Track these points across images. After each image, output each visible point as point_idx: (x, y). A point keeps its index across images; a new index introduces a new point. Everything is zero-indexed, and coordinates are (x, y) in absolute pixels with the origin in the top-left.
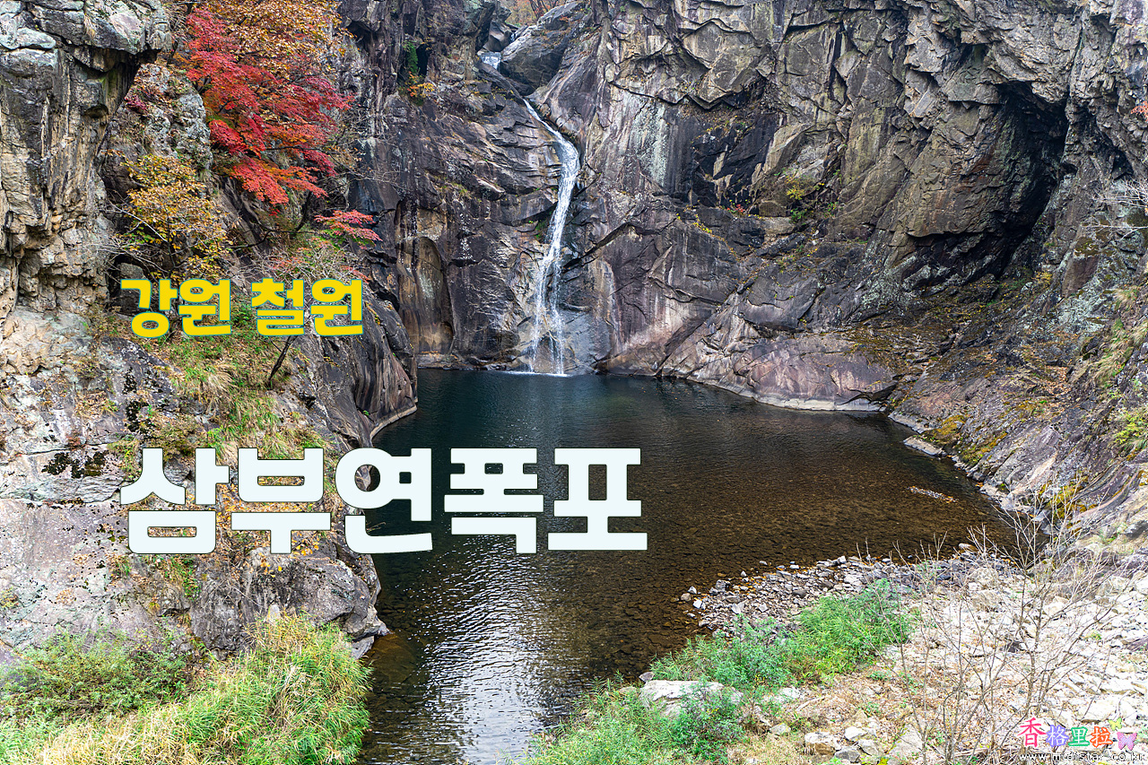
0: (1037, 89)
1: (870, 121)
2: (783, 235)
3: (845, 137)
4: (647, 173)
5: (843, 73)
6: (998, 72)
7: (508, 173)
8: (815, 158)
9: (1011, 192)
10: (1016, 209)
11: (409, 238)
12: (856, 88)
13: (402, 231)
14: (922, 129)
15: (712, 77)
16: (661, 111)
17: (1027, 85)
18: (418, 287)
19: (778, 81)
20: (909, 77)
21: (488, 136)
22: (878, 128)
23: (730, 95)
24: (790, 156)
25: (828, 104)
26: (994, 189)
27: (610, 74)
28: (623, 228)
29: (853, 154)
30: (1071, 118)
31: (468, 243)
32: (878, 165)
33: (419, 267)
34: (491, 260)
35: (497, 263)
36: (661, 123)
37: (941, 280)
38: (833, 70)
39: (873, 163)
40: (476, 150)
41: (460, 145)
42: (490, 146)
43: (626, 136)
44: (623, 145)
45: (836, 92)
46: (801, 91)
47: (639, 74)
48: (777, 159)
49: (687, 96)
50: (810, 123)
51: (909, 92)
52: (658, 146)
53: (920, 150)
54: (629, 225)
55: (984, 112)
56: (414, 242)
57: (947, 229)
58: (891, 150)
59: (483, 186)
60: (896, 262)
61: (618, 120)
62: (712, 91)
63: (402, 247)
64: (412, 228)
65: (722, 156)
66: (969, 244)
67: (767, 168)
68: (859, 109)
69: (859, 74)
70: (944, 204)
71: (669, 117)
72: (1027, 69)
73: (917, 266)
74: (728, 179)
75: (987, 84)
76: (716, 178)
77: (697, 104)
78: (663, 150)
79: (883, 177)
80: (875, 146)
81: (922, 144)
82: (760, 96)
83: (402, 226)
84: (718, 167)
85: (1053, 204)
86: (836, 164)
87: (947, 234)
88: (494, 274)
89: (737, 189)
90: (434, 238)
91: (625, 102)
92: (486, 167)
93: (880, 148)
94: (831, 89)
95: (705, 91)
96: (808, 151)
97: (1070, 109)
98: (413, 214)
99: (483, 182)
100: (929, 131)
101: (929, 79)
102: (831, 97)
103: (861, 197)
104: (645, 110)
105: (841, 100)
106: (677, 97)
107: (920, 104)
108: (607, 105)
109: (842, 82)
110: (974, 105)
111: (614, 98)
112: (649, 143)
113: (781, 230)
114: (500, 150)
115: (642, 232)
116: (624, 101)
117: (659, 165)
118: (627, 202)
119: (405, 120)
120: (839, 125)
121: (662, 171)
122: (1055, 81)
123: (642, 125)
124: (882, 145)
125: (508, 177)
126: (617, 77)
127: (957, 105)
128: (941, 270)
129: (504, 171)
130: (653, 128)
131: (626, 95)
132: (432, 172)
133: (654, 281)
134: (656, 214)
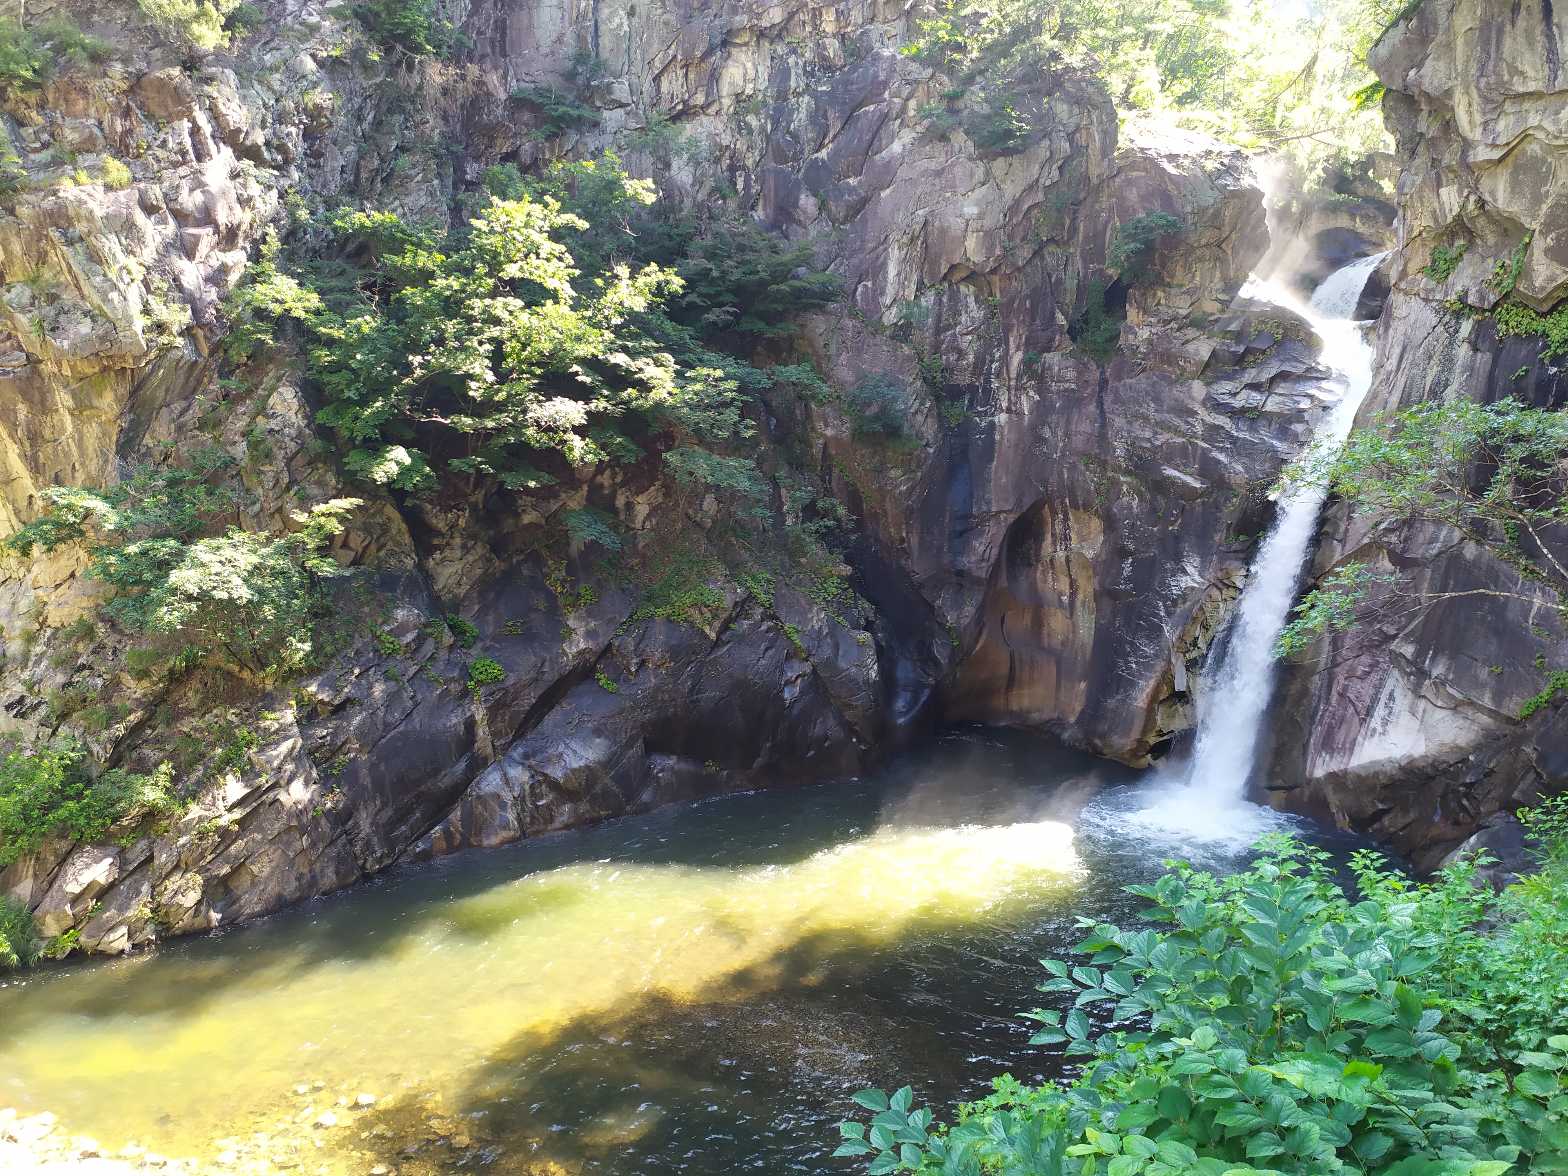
7: (1222, 457)
11: (1061, 554)
13: (1054, 543)
16: (1466, 328)
18: (1075, 626)
21: (1208, 400)
28: (1367, 552)
31: (1132, 564)
33: (1081, 597)
34: (1157, 593)
35: (1165, 598)
36: (1463, 352)
41: (1146, 418)
42: (1203, 414)
43: (1403, 380)
44: (1395, 400)
49: (1510, 292)
52: (1452, 394)
54: (1378, 545)
56: (1068, 559)
59: (1169, 477)
61: (1397, 351)
62: (1543, 276)
63: (1051, 565)
64: (1066, 538)
77: (1518, 308)
83: (1054, 535)
88: (1156, 615)
90: (1090, 554)
91: (1412, 318)
92: (1184, 447)
95: (1532, 275)
98: (1066, 519)
99: (1170, 472)
104: (1440, 329)
106: (1492, 297)
111: (1397, 313)
112: (1436, 392)
114: (1220, 420)
115: (1400, 561)
116: (1411, 316)
119: (1073, 386)
123: (1430, 358)
125: (1219, 462)
126: (1403, 274)
129: (1216, 454)
130: (1448, 362)
131: (1416, 303)
133: (1396, 658)
134: (1430, 529)
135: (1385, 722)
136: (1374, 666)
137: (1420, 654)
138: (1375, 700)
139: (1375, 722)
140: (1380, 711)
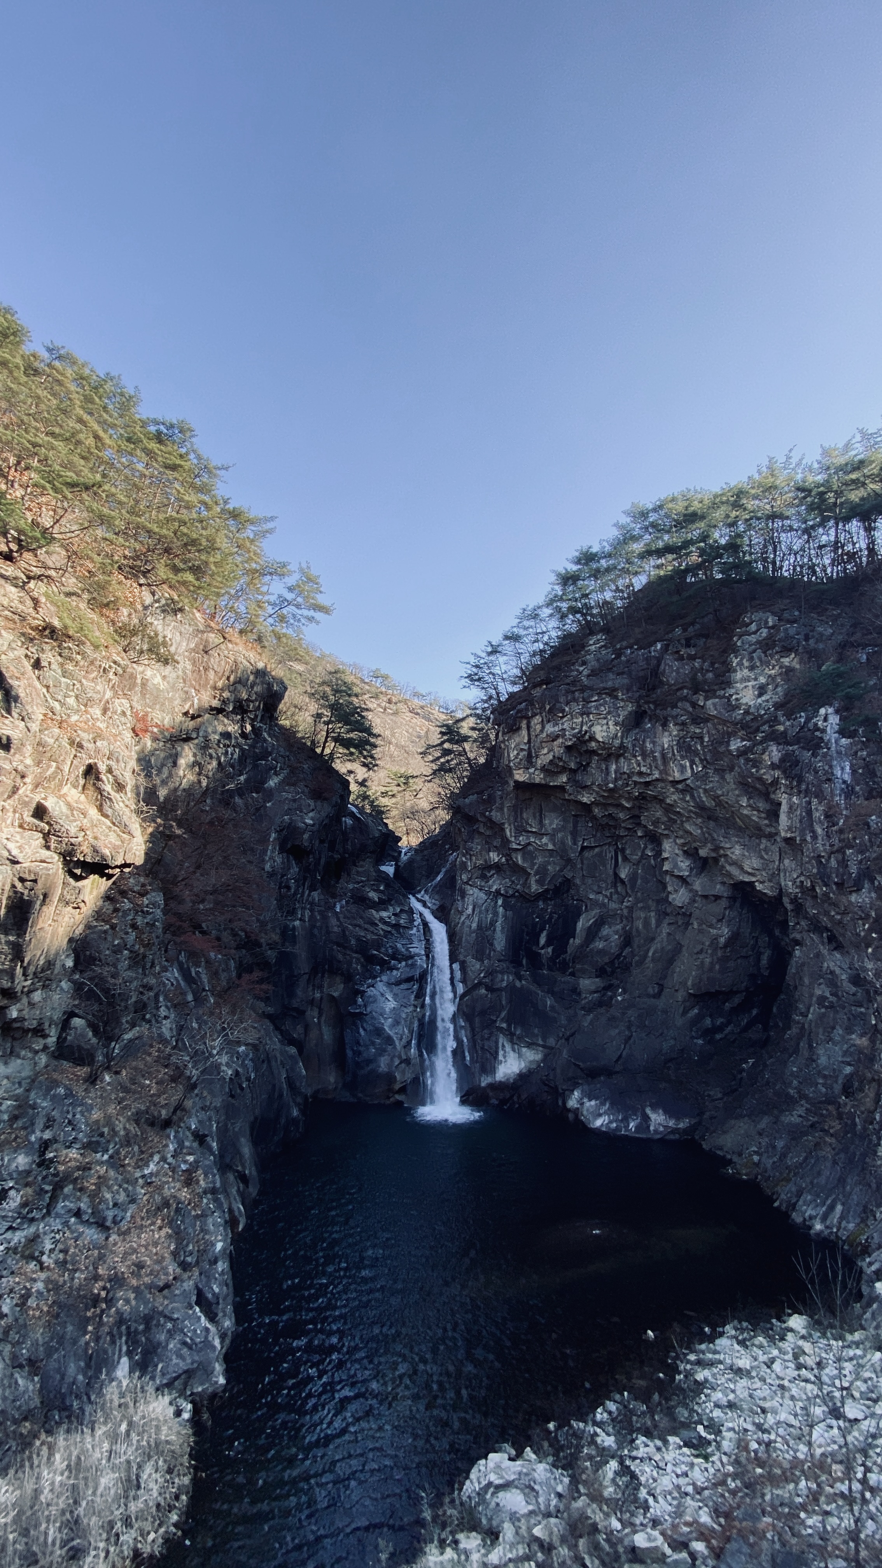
0: (759, 887)
1: (646, 908)
2: (595, 992)
3: (630, 918)
4: (492, 944)
5: (623, 876)
6: (729, 875)
8: (611, 934)
9: (759, 960)
10: (766, 973)
11: (318, 995)
12: (633, 887)
13: (313, 990)
14: (684, 914)
15: (533, 880)
16: (500, 902)
17: (751, 884)
18: (322, 1034)
19: (578, 881)
20: (668, 878)
21: (382, 919)
22: (653, 914)
23: (547, 891)
24: (592, 933)
25: (615, 897)
26: (746, 957)
27: (464, 877)
28: (476, 987)
29: (637, 930)
30: (789, 907)
31: (361, 998)
32: (659, 939)
33: (323, 1018)
34: (377, 1012)
35: (382, 1013)
36: (501, 910)
37: (720, 1029)
38: (616, 875)
39: (653, 939)
40: (372, 929)
41: (359, 926)
42: (381, 926)
43: (477, 919)
44: (474, 925)
45: (619, 889)
46: (595, 888)
47: (484, 877)
48: (584, 934)
49: (517, 891)
50: (605, 910)
51: (670, 889)
52: (498, 924)
53: (686, 929)
54: (480, 983)
55: (724, 903)
56: (322, 998)
57: (717, 988)
58: (665, 930)
59: (375, 955)
60: (685, 1013)
61: (471, 907)
62: (534, 888)
63: (312, 1002)
64: (321, 987)
65: (544, 934)
66: (737, 1000)
67: (578, 941)
68: (637, 901)
69: (633, 877)
70: (711, 969)
71: (504, 906)
72: (749, 874)
73: (699, 1018)
74: (550, 950)
75: (723, 883)
76: (542, 948)
77: (524, 897)
78: (503, 928)
79: (663, 948)
80: (653, 926)
81: (687, 924)
82: (568, 891)
83: (313, 986)
84: (542, 941)
85: (792, 970)
86: (627, 940)
87: (718, 993)
88: (379, 1024)
89: (558, 957)
90: (336, 994)
92: (377, 941)
93: (657, 927)
94: (616, 887)
95: (529, 887)
96: (605, 931)
97: (786, 900)
98: (323, 976)
99: (375, 952)
100: (690, 915)
101: (683, 880)
102: (617, 892)
103: (649, 964)
104: (489, 901)
105: (624, 893)
106: (511, 892)
107: (679, 897)
108: (463, 897)
109: (622, 882)
110: (717, 898)
111: (468, 893)
112: (493, 923)
113: (593, 988)
114: (389, 929)
115: (489, 989)
116: (475, 895)
117: (500, 942)
118: (478, 966)
120: (625, 912)
121: (503, 943)
122: (770, 881)
123: (487, 911)
124: (658, 925)
126: (470, 879)
127: (705, 897)
128: (719, 1021)
130: (496, 914)
131: (476, 890)
132: (338, 945)
133: (501, 1029)
134: (500, 976)
135: (505, 1057)
136: (491, 1034)
137: (509, 1026)
138: (497, 1048)
139: (501, 1057)
140: (501, 1053)
